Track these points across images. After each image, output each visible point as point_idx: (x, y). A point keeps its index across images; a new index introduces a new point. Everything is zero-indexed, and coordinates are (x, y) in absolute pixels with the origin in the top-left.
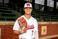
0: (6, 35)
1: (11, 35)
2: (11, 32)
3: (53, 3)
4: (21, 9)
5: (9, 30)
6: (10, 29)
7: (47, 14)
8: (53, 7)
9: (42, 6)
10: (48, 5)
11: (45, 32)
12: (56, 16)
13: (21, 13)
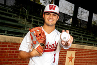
0: (4, 60)
1: (12, 60)
2: (13, 55)
3: (88, 14)
4: (34, 18)
5: (10, 52)
6: (11, 49)
7: (76, 32)
8: (87, 21)
9: (70, 17)
10: (78, 17)
11: (71, 60)
12: (91, 36)
13: (33, 25)
